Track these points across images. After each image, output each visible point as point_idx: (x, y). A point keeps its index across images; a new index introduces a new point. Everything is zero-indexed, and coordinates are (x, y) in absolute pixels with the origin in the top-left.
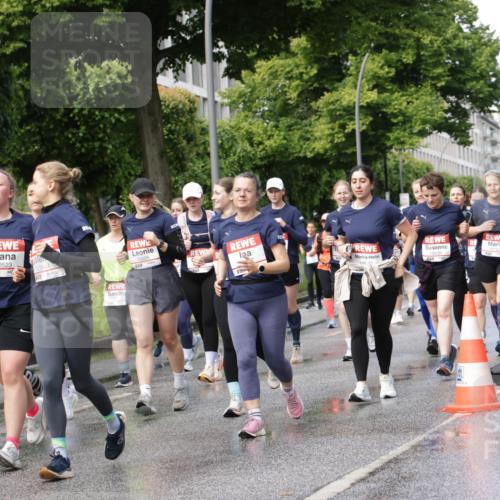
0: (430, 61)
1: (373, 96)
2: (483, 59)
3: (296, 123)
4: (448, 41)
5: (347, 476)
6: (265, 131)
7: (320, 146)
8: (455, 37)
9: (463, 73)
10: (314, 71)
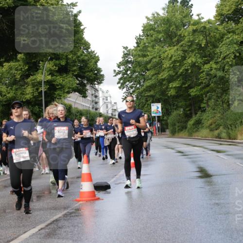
0: (72, 64)
1: (49, 77)
2: (92, 64)
3: (19, 88)
4: (79, 57)
5: (37, 227)
6: (7, 91)
7: (28, 97)
8: (81, 55)
9: (84, 69)
10: (27, 68)
